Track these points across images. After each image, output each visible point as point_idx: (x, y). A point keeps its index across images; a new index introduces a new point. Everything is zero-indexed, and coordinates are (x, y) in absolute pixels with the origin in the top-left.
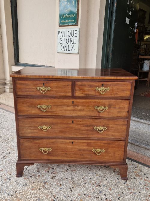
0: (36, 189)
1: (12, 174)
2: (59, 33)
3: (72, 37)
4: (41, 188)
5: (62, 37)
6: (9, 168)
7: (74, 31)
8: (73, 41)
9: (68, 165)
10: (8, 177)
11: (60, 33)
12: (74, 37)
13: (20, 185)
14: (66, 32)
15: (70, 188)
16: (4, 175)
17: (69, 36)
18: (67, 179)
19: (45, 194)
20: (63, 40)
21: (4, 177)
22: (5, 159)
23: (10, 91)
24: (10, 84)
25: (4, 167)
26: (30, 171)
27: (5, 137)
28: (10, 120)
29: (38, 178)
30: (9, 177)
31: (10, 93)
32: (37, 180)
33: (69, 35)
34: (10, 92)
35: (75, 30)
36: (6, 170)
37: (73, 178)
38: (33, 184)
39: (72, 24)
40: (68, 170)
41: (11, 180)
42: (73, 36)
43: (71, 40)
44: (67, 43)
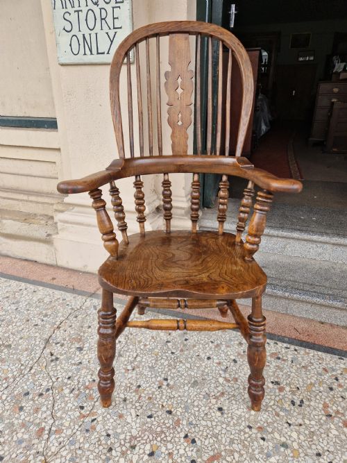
3: (104, 5)
5: (70, 9)
8: (109, 19)
12: (113, 4)
17: (96, 4)
42: (108, 1)
43: (104, 16)
44: (91, 27)
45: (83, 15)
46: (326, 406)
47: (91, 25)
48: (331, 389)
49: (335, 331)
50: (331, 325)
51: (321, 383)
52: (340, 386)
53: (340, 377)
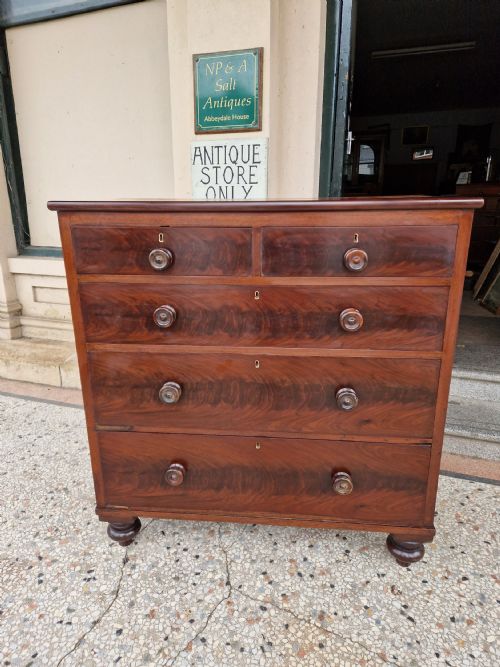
0: (312, 649)
1: (197, 617)
2: (198, 153)
3: (242, 164)
4: (325, 641)
5: (208, 164)
6: (172, 596)
7: (251, 147)
8: (246, 176)
9: (337, 535)
10: (190, 635)
11: (202, 154)
12: (250, 163)
13: (250, 652)
14: (222, 150)
15: (402, 613)
16: (173, 629)
17: (234, 162)
18: (368, 582)
19: (348, 658)
20: (212, 172)
21: (178, 636)
22: (134, 567)
23: (12, 334)
24: (9, 313)
25: (149, 598)
26: (245, 589)
27: (82, 487)
28: (57, 426)
29: (285, 605)
30: (194, 634)
31: (15, 342)
32: (289, 614)
33: (234, 159)
34: (13, 339)
35: (252, 143)
36: (168, 609)
37: (383, 575)
38: (289, 636)
39: (241, 126)
40: (347, 551)
41: (209, 641)
42: (246, 159)
43: (241, 172)
44: (228, 180)
45: (221, 171)
46: (457, 516)
47: (228, 179)
48: (463, 504)
49: (466, 461)
50: (462, 456)
51: (454, 500)
52: (470, 502)
53: (470, 496)
